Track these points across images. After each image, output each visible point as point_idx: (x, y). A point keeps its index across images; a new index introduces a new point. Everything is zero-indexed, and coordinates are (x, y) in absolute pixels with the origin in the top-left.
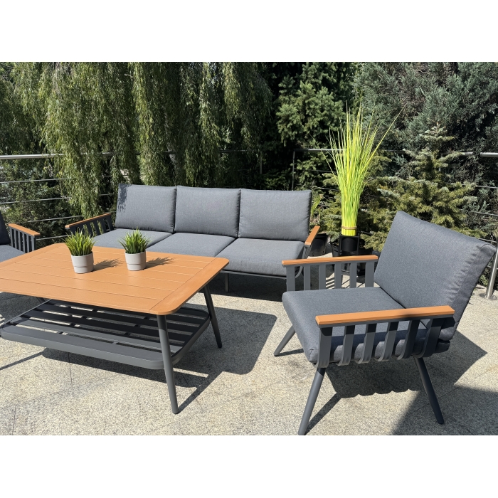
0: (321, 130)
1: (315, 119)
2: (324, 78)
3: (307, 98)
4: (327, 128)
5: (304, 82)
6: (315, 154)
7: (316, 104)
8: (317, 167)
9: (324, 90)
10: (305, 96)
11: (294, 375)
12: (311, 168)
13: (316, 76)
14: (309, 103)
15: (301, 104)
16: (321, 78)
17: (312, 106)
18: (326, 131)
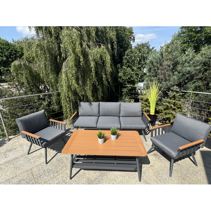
2: (128, 65)
3: (125, 71)
4: (131, 79)
6: (127, 87)
7: (128, 73)
8: (128, 90)
9: (129, 68)
10: (124, 70)
11: (158, 158)
12: (127, 91)
13: (126, 64)
14: (126, 72)
17: (127, 73)
18: (130, 80)
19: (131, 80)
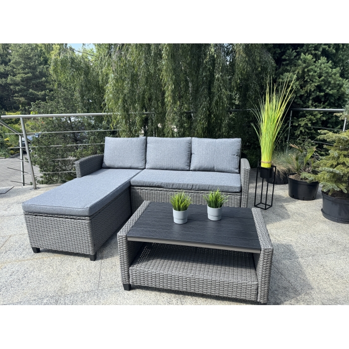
0: (318, 93)
1: (313, 84)
2: (324, 49)
3: (306, 67)
4: (324, 91)
5: (305, 54)
6: (311, 113)
7: (315, 72)
8: (313, 124)
9: (323, 59)
10: (304, 65)
12: (306, 124)
13: (316, 48)
14: (308, 71)
15: (300, 72)
16: (321, 49)
17: (311, 74)
18: (322, 94)
19: (327, 95)
